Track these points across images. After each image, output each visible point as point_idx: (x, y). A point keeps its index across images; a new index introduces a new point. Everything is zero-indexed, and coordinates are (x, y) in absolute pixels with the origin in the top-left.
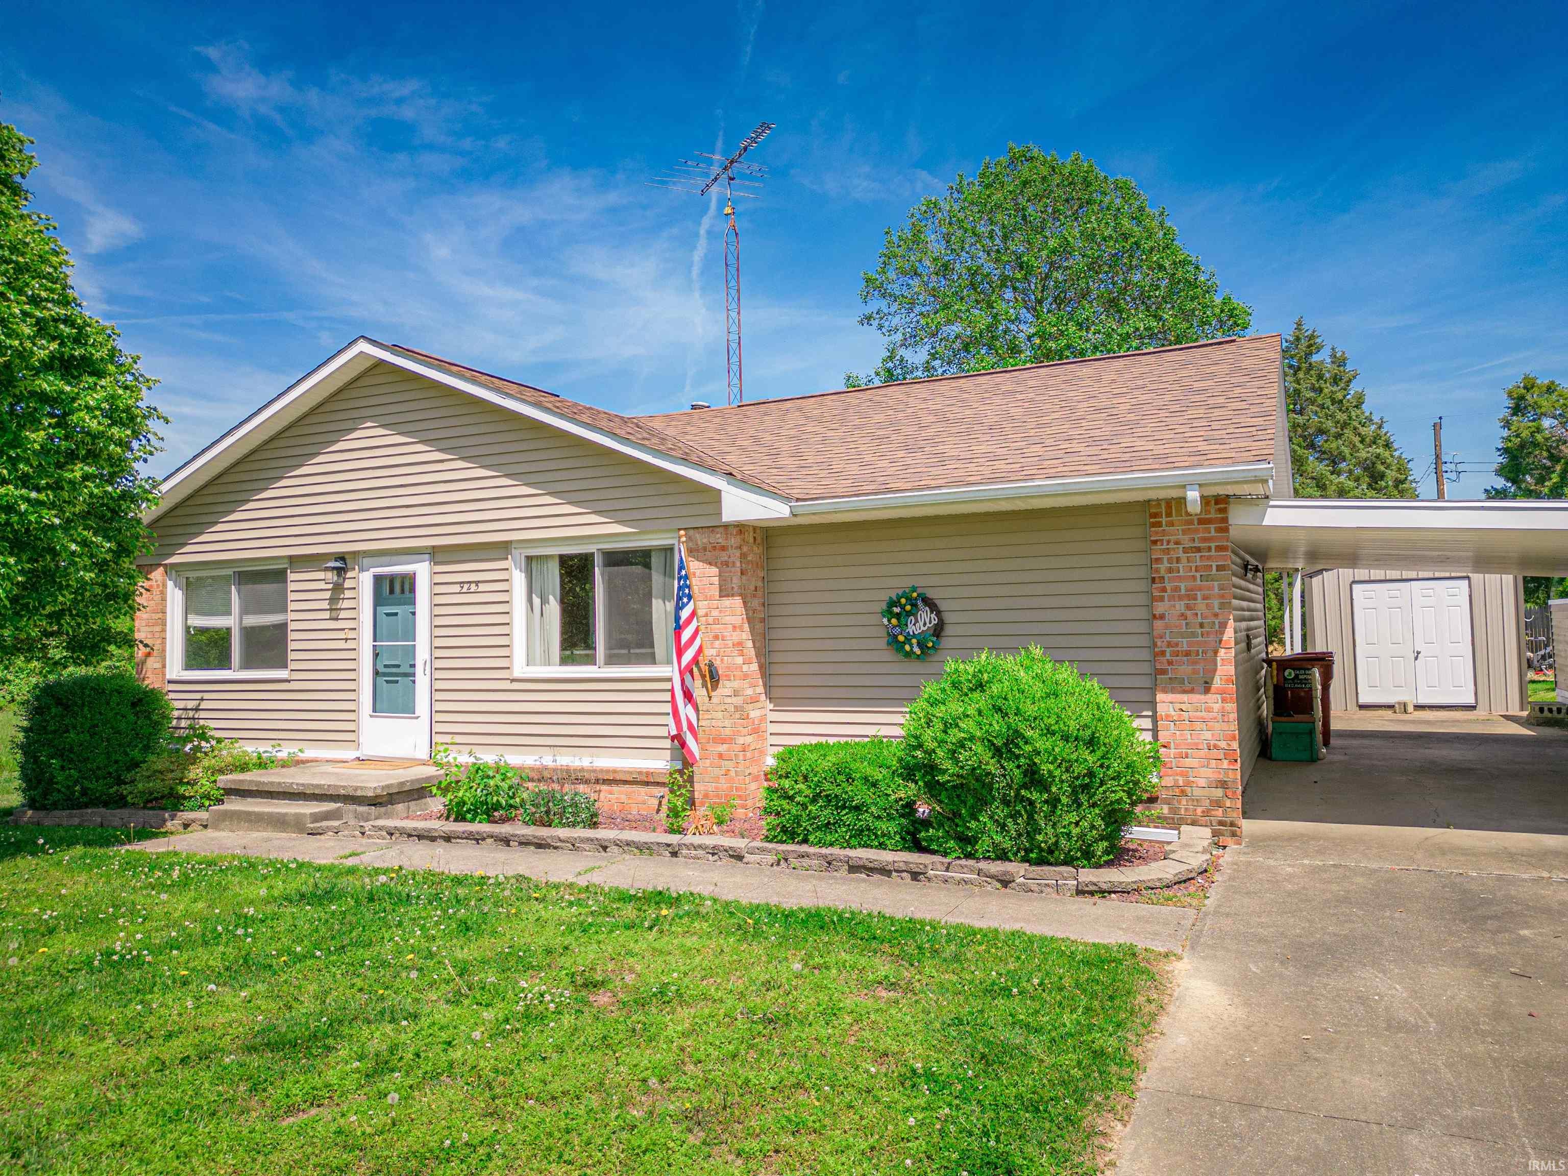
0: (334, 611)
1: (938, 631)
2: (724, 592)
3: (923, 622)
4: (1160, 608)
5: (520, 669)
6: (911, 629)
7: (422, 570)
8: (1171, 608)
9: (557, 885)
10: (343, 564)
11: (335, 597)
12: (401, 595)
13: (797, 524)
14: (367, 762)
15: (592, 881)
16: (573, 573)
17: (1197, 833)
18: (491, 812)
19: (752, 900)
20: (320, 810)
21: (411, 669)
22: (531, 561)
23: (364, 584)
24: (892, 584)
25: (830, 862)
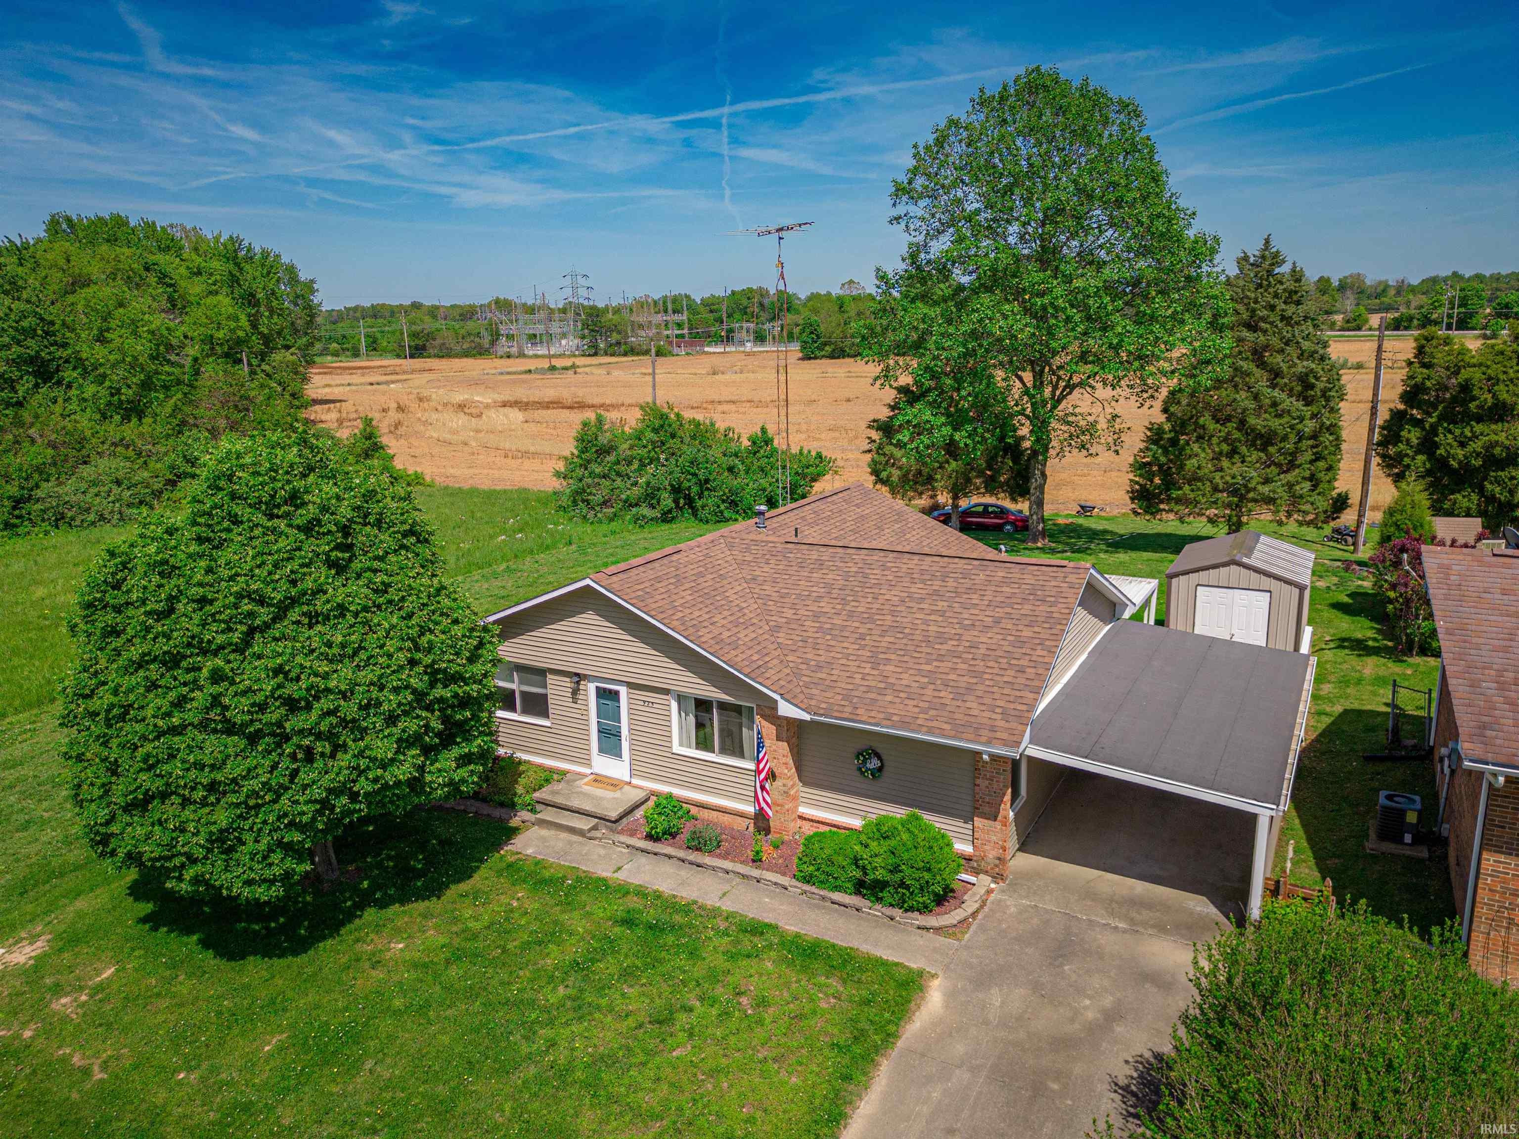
0: (575, 700)
1: (880, 769)
2: (779, 739)
3: (874, 763)
4: (978, 781)
5: (677, 748)
6: (868, 765)
7: (623, 690)
8: (983, 783)
9: (714, 913)
10: (579, 678)
11: (575, 692)
12: (607, 696)
13: (812, 722)
14: (598, 779)
15: (727, 906)
16: (702, 705)
17: (985, 881)
18: (671, 834)
19: (791, 928)
20: (584, 824)
21: (618, 735)
22: (681, 698)
23: (592, 687)
24: (860, 745)
25: (823, 898)
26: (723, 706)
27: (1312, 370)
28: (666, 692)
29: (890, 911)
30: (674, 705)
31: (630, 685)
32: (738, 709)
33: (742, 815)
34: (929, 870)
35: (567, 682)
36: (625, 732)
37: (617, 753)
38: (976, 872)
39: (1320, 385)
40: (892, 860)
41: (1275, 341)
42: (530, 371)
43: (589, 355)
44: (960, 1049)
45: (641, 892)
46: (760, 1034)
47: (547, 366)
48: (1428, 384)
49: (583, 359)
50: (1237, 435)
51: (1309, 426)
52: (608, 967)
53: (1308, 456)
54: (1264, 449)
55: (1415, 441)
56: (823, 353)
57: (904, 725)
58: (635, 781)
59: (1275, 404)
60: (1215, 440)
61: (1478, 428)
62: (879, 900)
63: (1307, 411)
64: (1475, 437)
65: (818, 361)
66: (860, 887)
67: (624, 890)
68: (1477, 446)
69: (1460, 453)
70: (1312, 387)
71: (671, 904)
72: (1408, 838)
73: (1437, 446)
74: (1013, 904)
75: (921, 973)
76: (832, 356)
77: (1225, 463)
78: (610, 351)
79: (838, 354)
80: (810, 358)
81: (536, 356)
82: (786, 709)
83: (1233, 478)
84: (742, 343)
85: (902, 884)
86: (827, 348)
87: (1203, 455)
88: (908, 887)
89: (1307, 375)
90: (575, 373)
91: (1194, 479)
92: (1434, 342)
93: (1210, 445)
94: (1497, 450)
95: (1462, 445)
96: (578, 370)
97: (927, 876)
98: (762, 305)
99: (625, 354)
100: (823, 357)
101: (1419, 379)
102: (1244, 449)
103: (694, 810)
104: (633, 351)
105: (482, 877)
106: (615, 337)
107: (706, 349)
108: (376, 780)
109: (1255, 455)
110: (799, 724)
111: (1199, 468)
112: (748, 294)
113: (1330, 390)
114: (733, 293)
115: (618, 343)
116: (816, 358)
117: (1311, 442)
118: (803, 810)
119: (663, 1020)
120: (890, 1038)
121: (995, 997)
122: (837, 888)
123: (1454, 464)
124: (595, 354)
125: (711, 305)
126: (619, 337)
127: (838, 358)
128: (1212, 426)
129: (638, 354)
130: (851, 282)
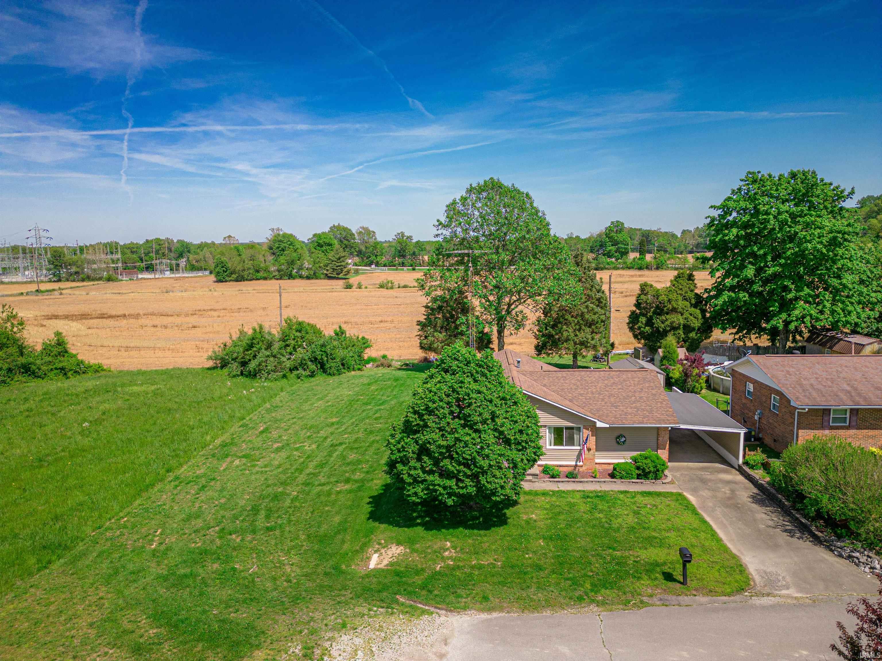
1: (625, 441)
2: (594, 436)
3: (623, 439)
4: (658, 437)
6: (621, 440)
16: (558, 430)
22: (550, 428)
24: (617, 434)
25: (629, 482)
26: (567, 428)
27: (600, 296)
28: (545, 426)
29: (651, 481)
30: (547, 431)
32: (575, 428)
42: (22, 294)
43: (54, 281)
44: (710, 504)
47: (34, 290)
48: (648, 301)
49: (49, 284)
50: (581, 322)
54: (590, 327)
55: (644, 322)
56: (231, 278)
60: (573, 324)
61: (668, 317)
62: (648, 478)
64: (667, 320)
65: (228, 283)
66: (639, 477)
68: (668, 323)
69: (663, 326)
70: (602, 302)
73: (653, 324)
75: (679, 493)
76: (237, 280)
77: (578, 333)
78: (71, 278)
79: (240, 279)
80: (222, 282)
81: (12, 283)
82: (599, 424)
84: (162, 271)
86: (233, 276)
89: (600, 299)
90: (61, 294)
91: (567, 340)
92: (648, 287)
94: (674, 324)
95: (663, 323)
96: (64, 292)
98: (170, 250)
99: (83, 280)
100: (231, 280)
101: (644, 300)
102: (583, 327)
104: (89, 278)
106: (74, 269)
107: (140, 276)
112: (158, 241)
114: (147, 241)
115: (77, 273)
116: (226, 281)
118: (597, 461)
121: (702, 493)
122: (633, 478)
123: (661, 330)
124: (59, 280)
125: (132, 249)
126: (78, 270)
127: (241, 281)
129: (93, 280)
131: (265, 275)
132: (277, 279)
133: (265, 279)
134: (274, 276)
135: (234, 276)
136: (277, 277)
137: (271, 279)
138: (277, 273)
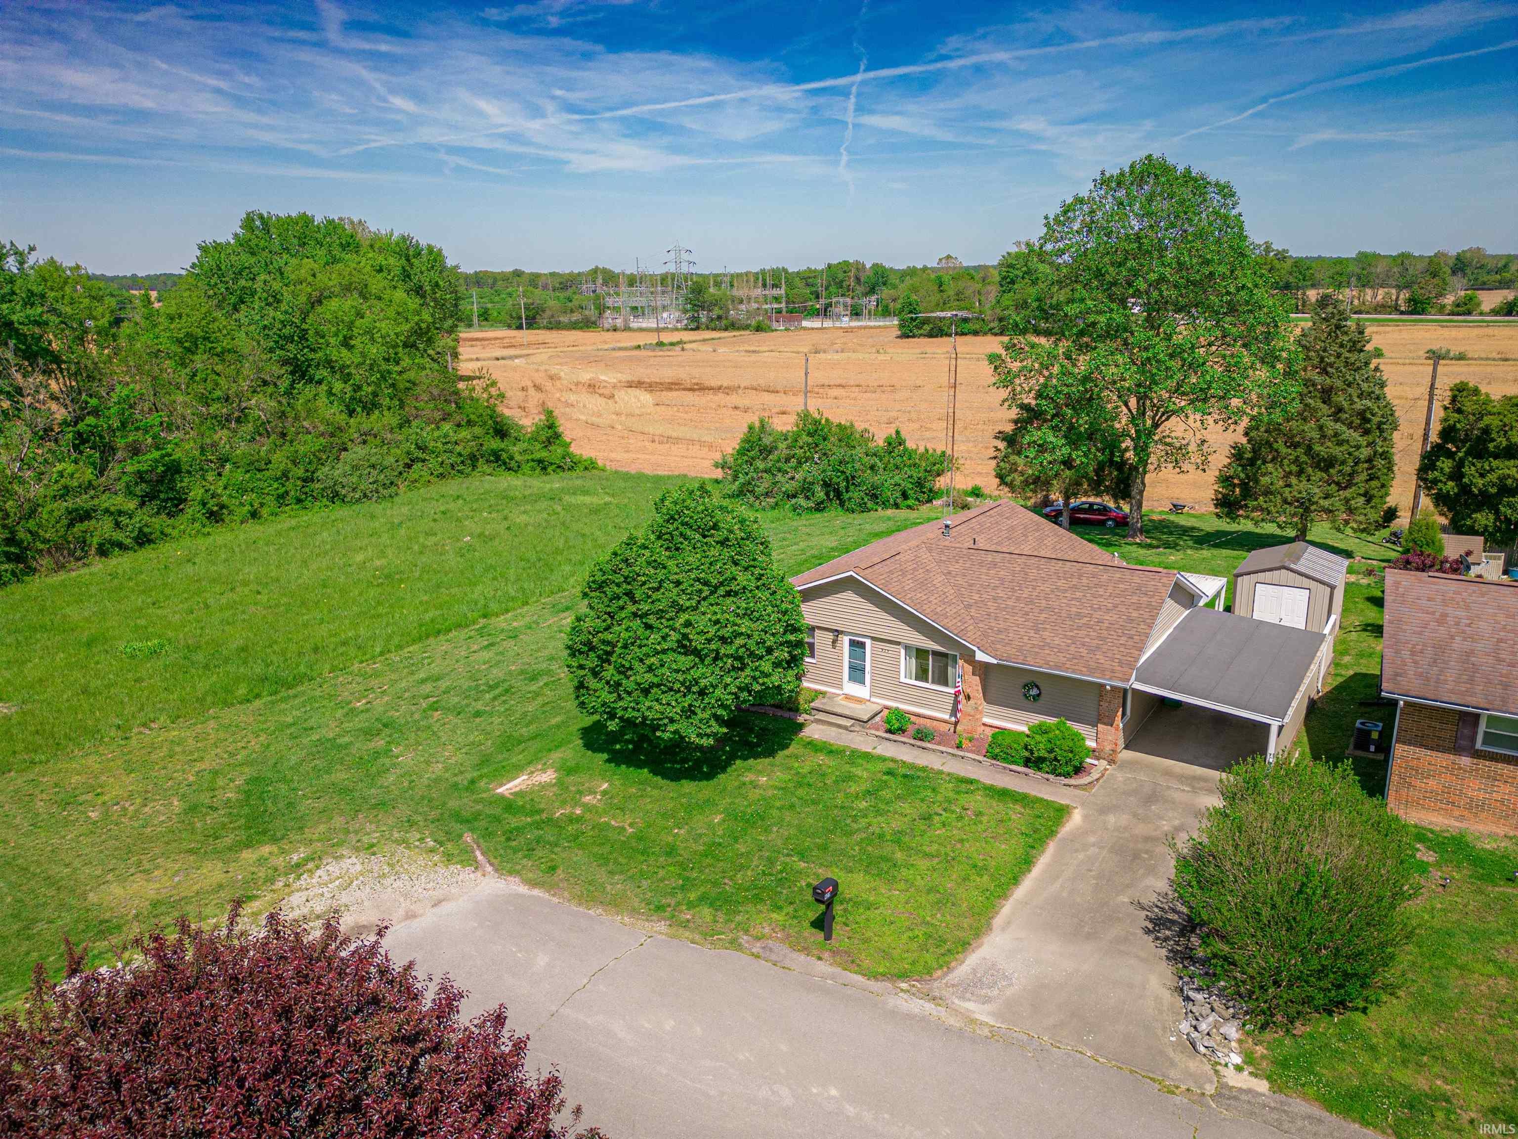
0: (834, 647)
1: (1039, 695)
2: (973, 674)
3: (1034, 692)
4: (1102, 702)
5: (903, 679)
6: (1031, 693)
7: (868, 642)
8: (1104, 704)
9: (940, 772)
10: (837, 633)
11: (834, 642)
12: (859, 646)
13: (998, 665)
14: (848, 697)
15: (946, 769)
16: (921, 654)
17: (1103, 763)
18: (902, 730)
19: (988, 782)
20: (848, 723)
21: (863, 670)
22: (907, 648)
23: (845, 640)
24: (1026, 680)
25: (1005, 768)
26: (935, 653)
27: (1369, 408)
28: (898, 643)
29: (1046, 776)
30: (903, 652)
31: (873, 639)
32: (945, 655)
33: (945, 722)
34: (1072, 752)
35: (830, 636)
36: (868, 668)
37: (863, 682)
38: (1098, 758)
39: (1375, 420)
40: (1049, 746)
41: (1339, 384)
42: (639, 346)
43: (692, 329)
44: (1092, 839)
45: (893, 760)
46: (981, 827)
47: (654, 342)
48: (1458, 426)
49: (686, 333)
50: (1304, 458)
51: (1365, 453)
52: (885, 794)
53: (1364, 476)
54: (1326, 470)
55: (1447, 470)
56: (922, 331)
57: (1057, 667)
58: (873, 699)
59: (1336, 435)
60: (1286, 462)
61: (1495, 463)
62: (1040, 769)
63: (1363, 441)
64: (1492, 470)
65: (916, 340)
66: (1027, 762)
67: (884, 759)
68: (1492, 477)
69: (1480, 482)
70: (1369, 421)
71: (913, 767)
72: (1372, 748)
73: (1462, 476)
74: (1120, 776)
75: (1068, 806)
76: (930, 335)
77: (1293, 480)
78: (713, 325)
79: (936, 333)
80: (908, 337)
81: (641, 330)
82: (980, 656)
83: (1300, 493)
84: (839, 316)
85: (1056, 759)
86: (925, 327)
87: (1275, 474)
88: (1058, 761)
89: (1364, 411)
90: (683, 349)
91: (1267, 493)
92: (1465, 393)
93: (1281, 466)
94: (1509, 482)
95: (1482, 476)
96: (686, 346)
97: (1071, 755)
98: (858, 279)
99: (726, 329)
100: (921, 335)
101: (1451, 422)
102: (1310, 470)
103: (913, 718)
104: (733, 326)
105: (793, 748)
106: (716, 312)
107: (805, 324)
108: (763, 684)
109: (1320, 474)
110: (987, 665)
111: (1272, 484)
112: (845, 266)
113: (1384, 423)
114: (830, 266)
115: (719, 318)
116: (914, 336)
117: (1366, 465)
118: (986, 720)
119: (927, 818)
120: (1052, 833)
121: (1111, 819)
122: (1013, 763)
123: (1476, 491)
124: (697, 328)
125: (808, 278)
126: (721, 312)
127: (936, 336)
128: (1284, 450)
129: (738, 329)
130: (949, 257)
131: (977, 327)
132: (996, 335)
133: (976, 333)
134: (990, 330)
135: (927, 328)
136: (996, 330)
137: (985, 334)
138: (995, 324)
